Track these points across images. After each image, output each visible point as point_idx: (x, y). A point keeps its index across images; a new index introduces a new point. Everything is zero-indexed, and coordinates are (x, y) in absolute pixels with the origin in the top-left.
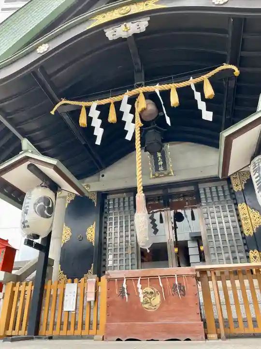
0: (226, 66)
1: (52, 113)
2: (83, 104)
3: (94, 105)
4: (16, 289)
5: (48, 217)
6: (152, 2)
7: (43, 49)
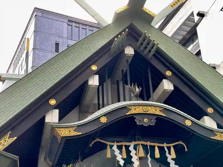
0: (181, 143)
1: (91, 146)
2: (108, 143)
6: (158, 109)
7: (104, 120)
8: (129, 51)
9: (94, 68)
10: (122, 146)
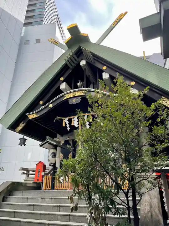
1: (54, 121)
2: (64, 118)
3: (67, 119)
4: (47, 177)
5: (54, 158)
6: (82, 92)
7: (50, 106)
8: (83, 63)
9: (62, 79)
10: (72, 118)
